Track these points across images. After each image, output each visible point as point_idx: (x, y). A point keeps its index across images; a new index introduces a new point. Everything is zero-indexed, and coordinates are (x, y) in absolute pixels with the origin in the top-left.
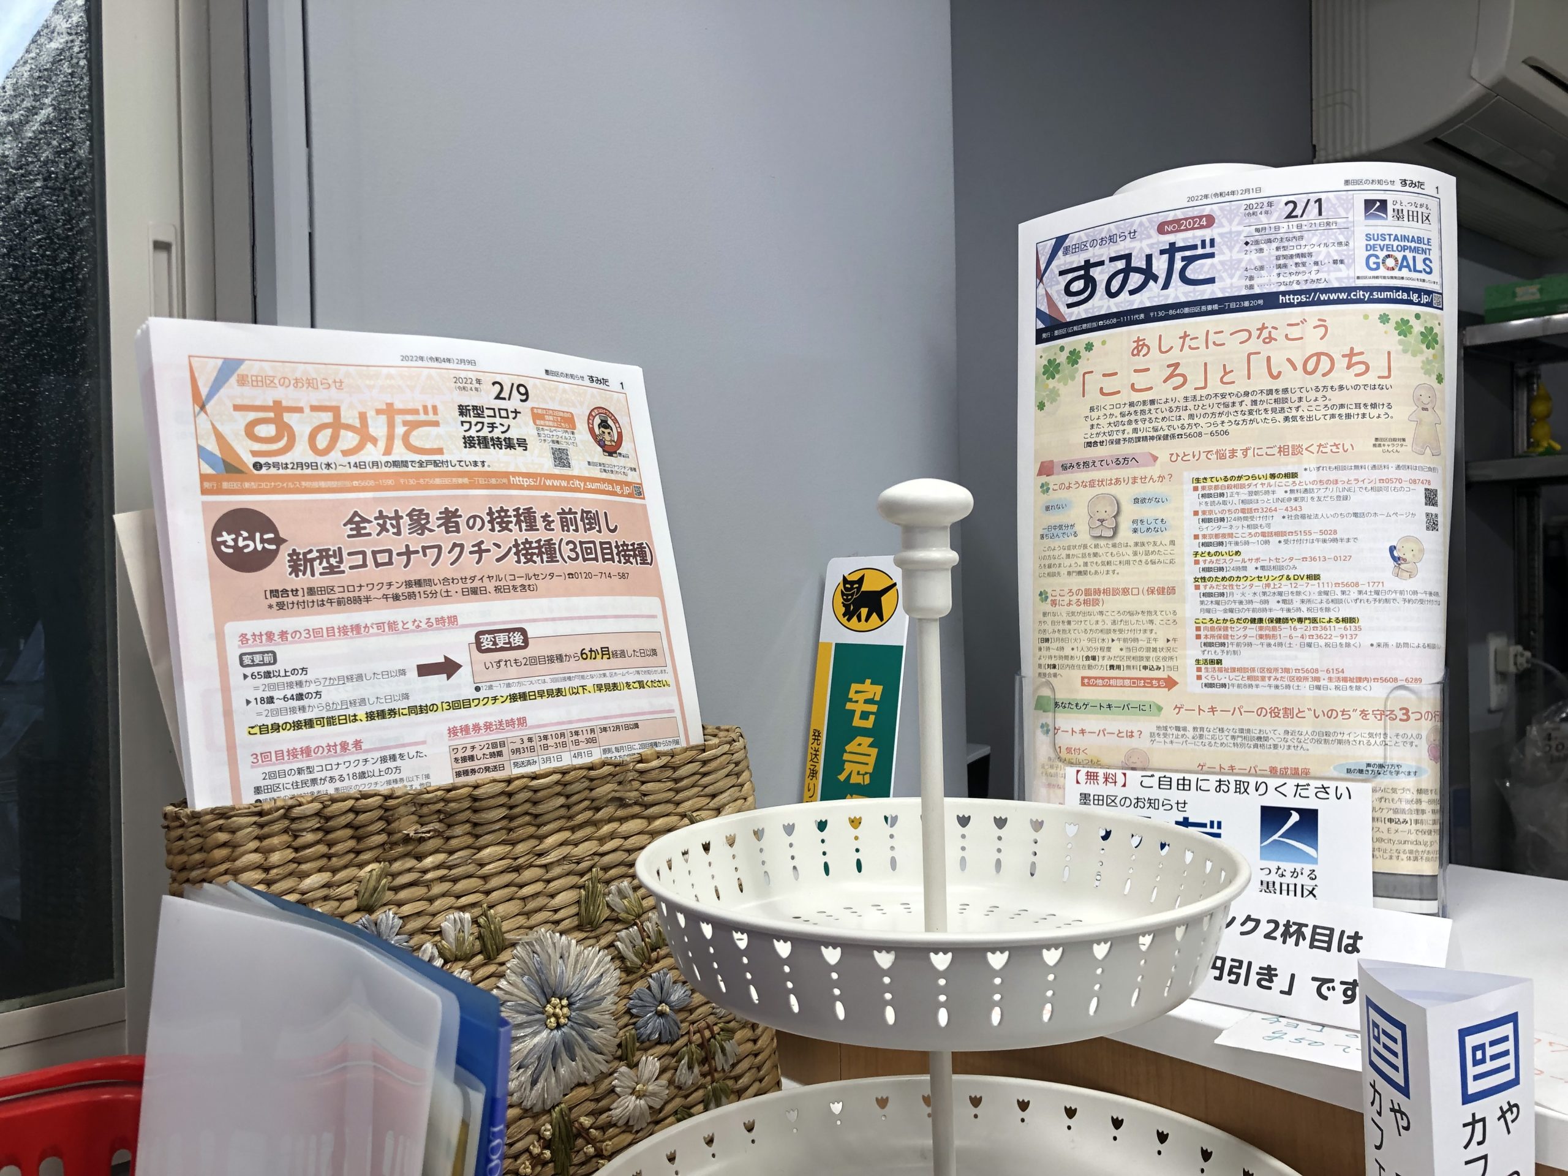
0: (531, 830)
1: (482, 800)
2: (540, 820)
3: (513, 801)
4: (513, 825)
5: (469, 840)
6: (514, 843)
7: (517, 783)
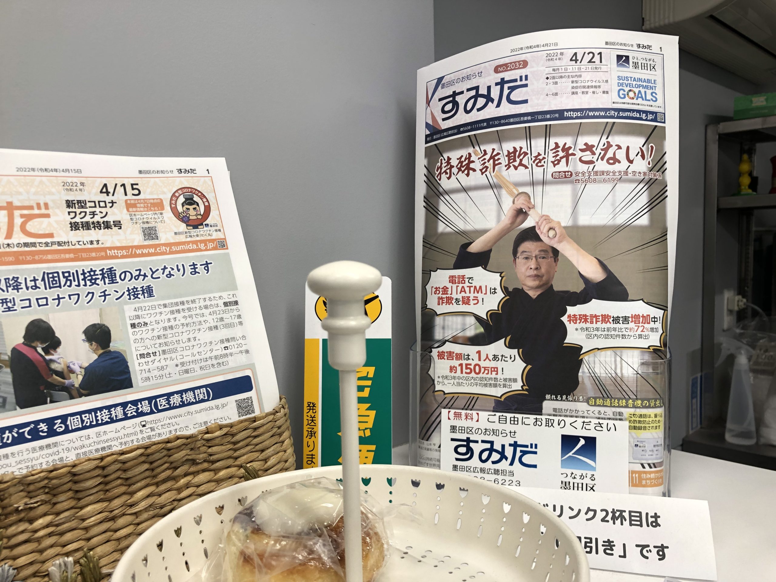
0: (123, 489)
1: (80, 474)
2: (129, 482)
3: (106, 472)
4: (107, 488)
5: (72, 503)
6: (110, 500)
7: (109, 459)
